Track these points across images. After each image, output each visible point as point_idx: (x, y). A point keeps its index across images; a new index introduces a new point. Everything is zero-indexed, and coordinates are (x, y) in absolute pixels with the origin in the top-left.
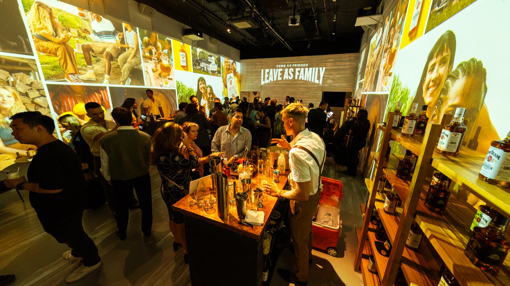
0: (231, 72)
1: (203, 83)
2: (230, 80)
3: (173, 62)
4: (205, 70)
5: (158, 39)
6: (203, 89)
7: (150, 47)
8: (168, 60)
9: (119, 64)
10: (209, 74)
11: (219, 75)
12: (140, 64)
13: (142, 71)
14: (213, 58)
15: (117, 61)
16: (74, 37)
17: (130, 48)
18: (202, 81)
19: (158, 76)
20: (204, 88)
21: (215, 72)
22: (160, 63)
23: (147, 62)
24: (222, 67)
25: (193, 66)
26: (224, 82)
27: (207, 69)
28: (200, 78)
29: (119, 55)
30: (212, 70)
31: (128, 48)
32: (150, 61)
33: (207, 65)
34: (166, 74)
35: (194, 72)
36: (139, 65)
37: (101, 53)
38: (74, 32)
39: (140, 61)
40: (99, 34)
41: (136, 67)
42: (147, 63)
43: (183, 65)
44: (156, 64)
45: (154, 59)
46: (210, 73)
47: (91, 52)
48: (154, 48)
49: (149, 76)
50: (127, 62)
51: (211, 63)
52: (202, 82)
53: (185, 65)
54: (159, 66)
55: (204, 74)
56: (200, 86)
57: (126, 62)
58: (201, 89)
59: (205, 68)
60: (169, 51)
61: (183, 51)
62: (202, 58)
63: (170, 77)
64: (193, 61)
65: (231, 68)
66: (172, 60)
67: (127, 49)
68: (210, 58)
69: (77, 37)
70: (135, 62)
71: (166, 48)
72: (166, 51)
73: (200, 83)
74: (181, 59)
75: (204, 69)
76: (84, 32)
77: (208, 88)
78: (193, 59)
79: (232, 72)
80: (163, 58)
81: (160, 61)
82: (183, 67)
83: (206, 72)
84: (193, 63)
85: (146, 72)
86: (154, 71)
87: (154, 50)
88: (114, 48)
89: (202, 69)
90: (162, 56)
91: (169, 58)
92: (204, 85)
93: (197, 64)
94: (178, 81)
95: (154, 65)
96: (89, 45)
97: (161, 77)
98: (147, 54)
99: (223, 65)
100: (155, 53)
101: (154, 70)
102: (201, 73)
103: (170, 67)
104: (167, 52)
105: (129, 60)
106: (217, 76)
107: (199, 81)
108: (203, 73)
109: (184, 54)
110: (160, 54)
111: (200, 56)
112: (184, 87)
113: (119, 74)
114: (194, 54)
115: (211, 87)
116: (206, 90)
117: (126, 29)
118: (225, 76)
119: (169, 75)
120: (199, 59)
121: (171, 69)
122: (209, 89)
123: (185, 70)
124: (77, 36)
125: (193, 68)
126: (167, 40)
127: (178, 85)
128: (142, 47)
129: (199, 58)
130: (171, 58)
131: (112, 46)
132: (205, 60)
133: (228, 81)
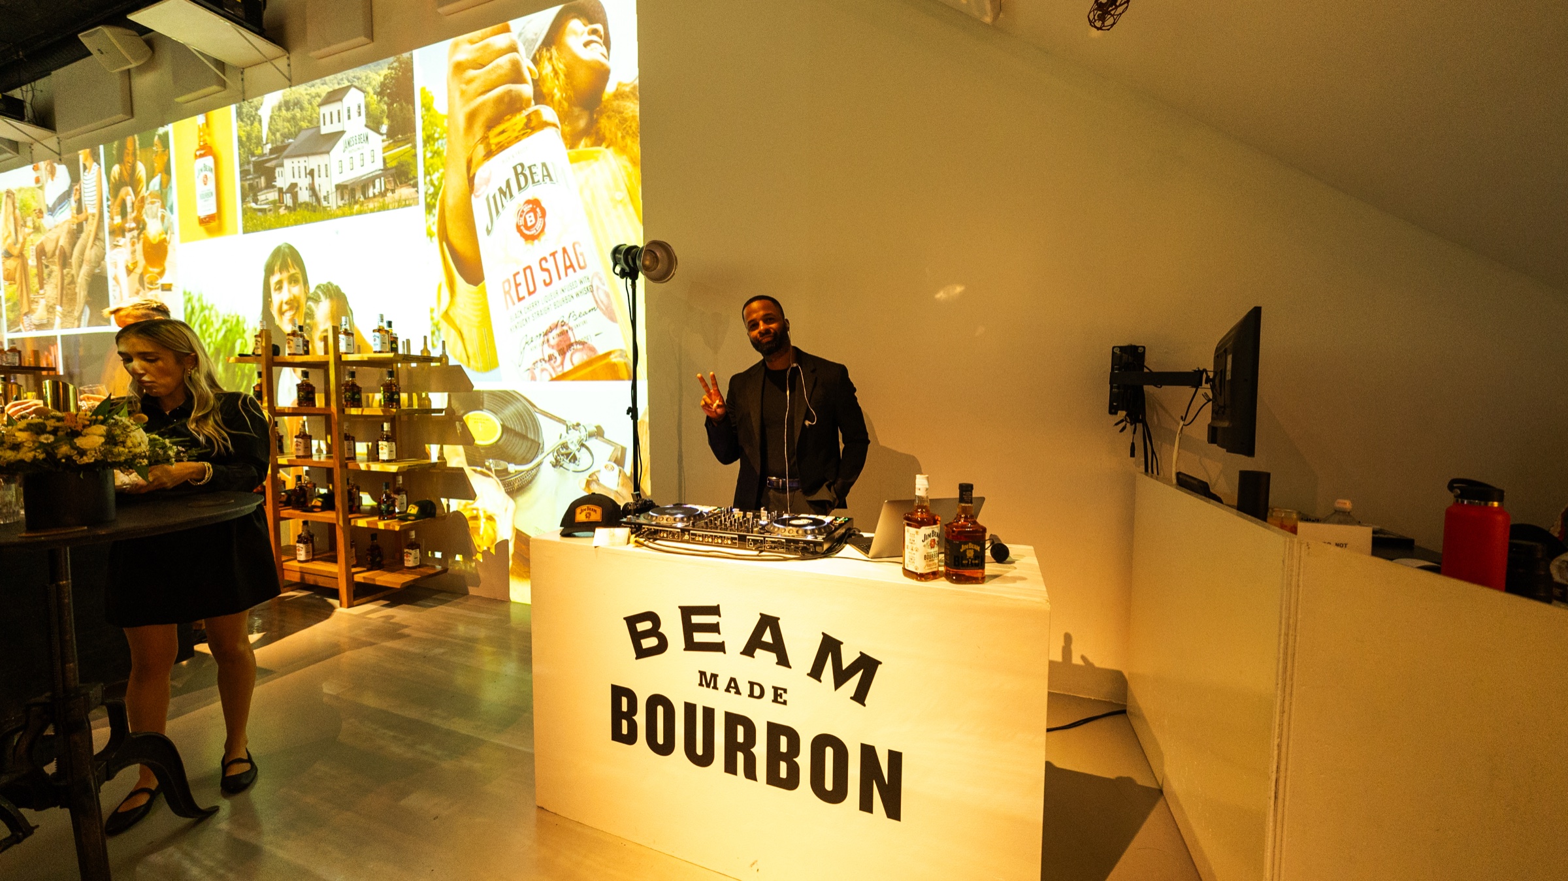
0: (533, 126)
1: (293, 280)
2: (520, 198)
3: (174, 219)
4: (304, 196)
5: (138, 152)
6: (288, 315)
7: (123, 191)
8: (159, 215)
9: (74, 272)
10: (328, 215)
11: (404, 192)
12: (103, 259)
13: (106, 278)
14: (354, 98)
15: (70, 264)
16: (29, 235)
17: (90, 218)
18: (284, 267)
19: (137, 285)
20: (294, 304)
21: (365, 185)
22: (142, 236)
23: (116, 246)
24: (430, 124)
25: (244, 200)
26: (444, 236)
27: (312, 189)
28: (277, 253)
29: (73, 245)
30: (347, 177)
31: (86, 220)
32: (122, 241)
33: (313, 162)
34: (157, 270)
35: (245, 231)
36: (103, 262)
37: (54, 254)
38: (30, 224)
39: (104, 249)
40: (52, 211)
41: (97, 271)
42: (117, 250)
43: (203, 214)
44: (133, 244)
45: (131, 230)
46: (334, 202)
47: (43, 258)
48: (130, 189)
49: (121, 292)
50: (84, 262)
51: (341, 133)
52: (285, 275)
53: (213, 210)
54: (139, 247)
55: (296, 223)
56: (277, 298)
57: (82, 261)
58: (282, 313)
59: (304, 182)
60: (165, 176)
61: (206, 150)
62: (285, 136)
63: (165, 280)
64: (244, 173)
65: (527, 90)
66: (171, 210)
67: (84, 222)
68: (333, 108)
69: (32, 233)
70: (96, 255)
71: (157, 170)
72: (155, 183)
73: (274, 280)
74: (200, 188)
75: (295, 197)
76: (39, 218)
77: (316, 300)
78: (241, 166)
79: (548, 113)
80: (149, 212)
81: (141, 226)
82: (205, 221)
83: (307, 204)
84: (242, 187)
85: (115, 279)
86: (129, 272)
87: (129, 197)
88: (68, 232)
89: (288, 200)
90: (147, 206)
91: (163, 206)
92: (297, 290)
93: (263, 180)
94: (188, 292)
95: (129, 248)
96: (42, 244)
97: (144, 289)
98: (118, 220)
99: (440, 106)
100: (133, 204)
101: (131, 267)
102: (282, 226)
103: (165, 240)
104: (157, 188)
105: (87, 252)
106: (384, 208)
107: (269, 271)
108: (293, 217)
109: (209, 161)
110: (143, 198)
111: (274, 134)
112: (206, 312)
113: (72, 300)
114: (249, 137)
115: (336, 296)
116: (310, 315)
117: (85, 168)
118: (455, 183)
119: (161, 274)
120: (272, 151)
121: (170, 248)
122: (322, 312)
123: (210, 232)
124: (32, 230)
125: (245, 212)
126: (160, 136)
127: (189, 310)
128: (109, 203)
129: (269, 146)
130: (169, 204)
131: (65, 228)
132: (303, 136)
133: (495, 209)
